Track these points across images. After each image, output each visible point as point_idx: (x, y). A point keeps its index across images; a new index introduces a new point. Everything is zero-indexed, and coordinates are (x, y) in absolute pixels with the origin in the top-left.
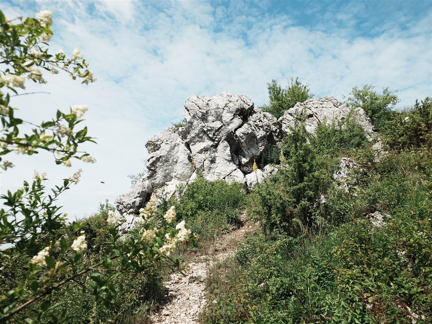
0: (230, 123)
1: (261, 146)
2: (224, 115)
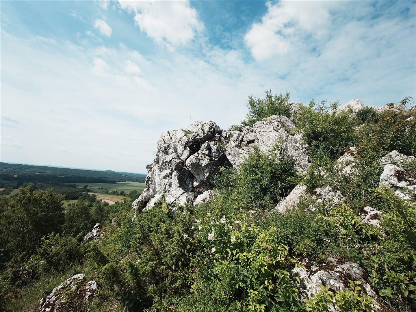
0: (182, 154)
1: (207, 172)
2: (178, 148)
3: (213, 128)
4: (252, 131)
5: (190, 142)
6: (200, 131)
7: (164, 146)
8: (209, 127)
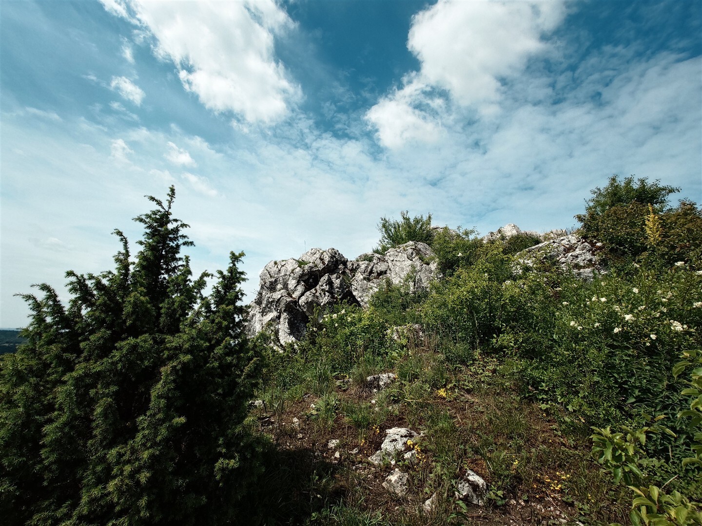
0: (295, 290)
2: (289, 283)
3: (335, 257)
4: (384, 261)
5: (306, 275)
6: (318, 261)
7: (270, 280)
8: (330, 255)
